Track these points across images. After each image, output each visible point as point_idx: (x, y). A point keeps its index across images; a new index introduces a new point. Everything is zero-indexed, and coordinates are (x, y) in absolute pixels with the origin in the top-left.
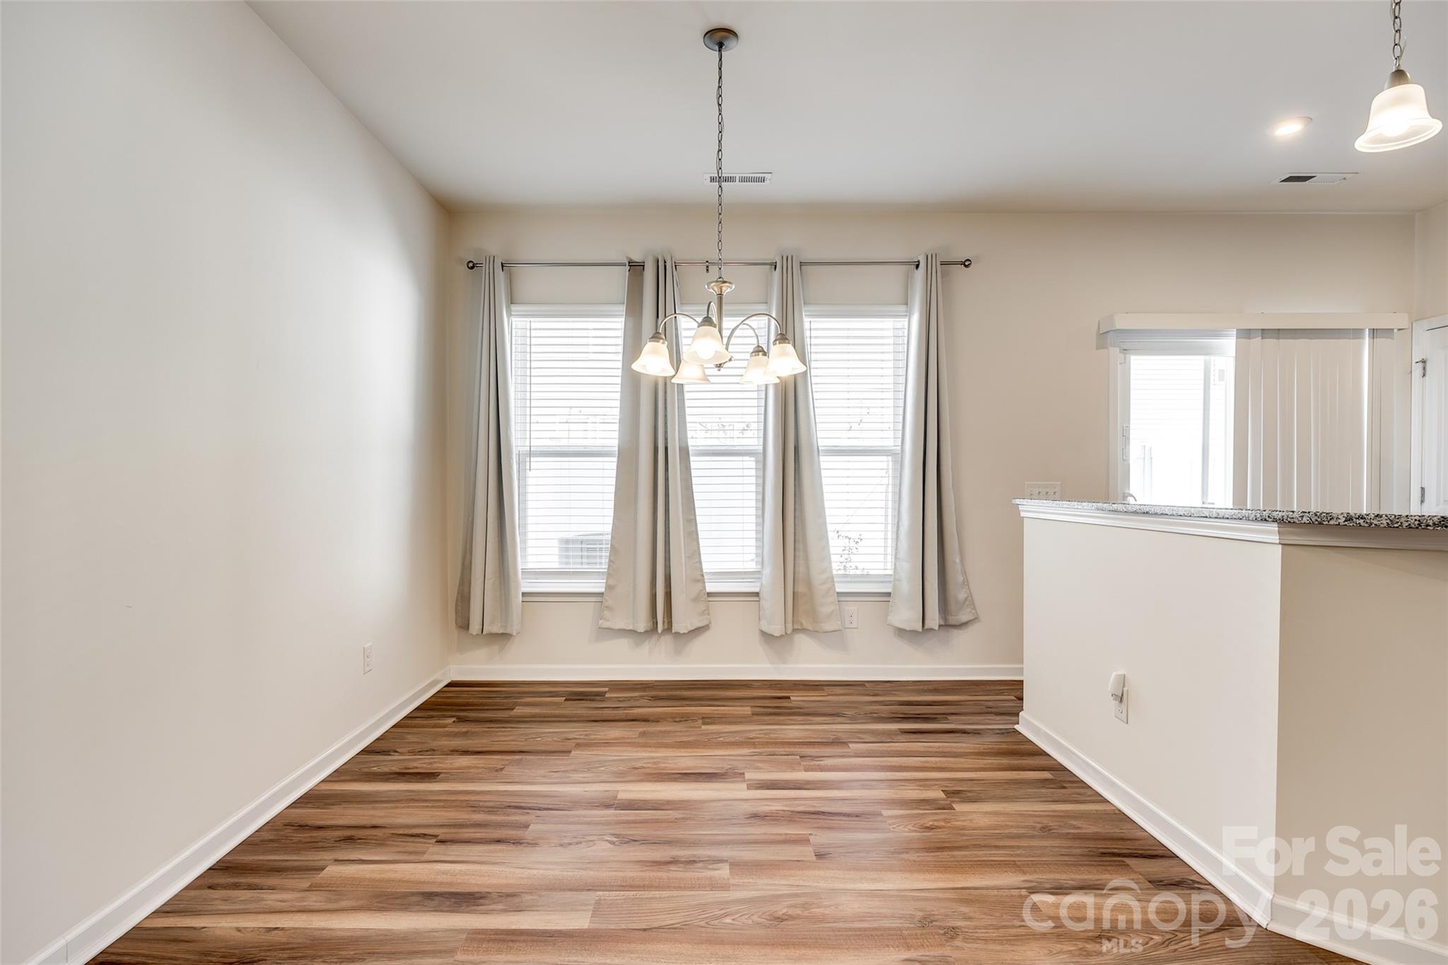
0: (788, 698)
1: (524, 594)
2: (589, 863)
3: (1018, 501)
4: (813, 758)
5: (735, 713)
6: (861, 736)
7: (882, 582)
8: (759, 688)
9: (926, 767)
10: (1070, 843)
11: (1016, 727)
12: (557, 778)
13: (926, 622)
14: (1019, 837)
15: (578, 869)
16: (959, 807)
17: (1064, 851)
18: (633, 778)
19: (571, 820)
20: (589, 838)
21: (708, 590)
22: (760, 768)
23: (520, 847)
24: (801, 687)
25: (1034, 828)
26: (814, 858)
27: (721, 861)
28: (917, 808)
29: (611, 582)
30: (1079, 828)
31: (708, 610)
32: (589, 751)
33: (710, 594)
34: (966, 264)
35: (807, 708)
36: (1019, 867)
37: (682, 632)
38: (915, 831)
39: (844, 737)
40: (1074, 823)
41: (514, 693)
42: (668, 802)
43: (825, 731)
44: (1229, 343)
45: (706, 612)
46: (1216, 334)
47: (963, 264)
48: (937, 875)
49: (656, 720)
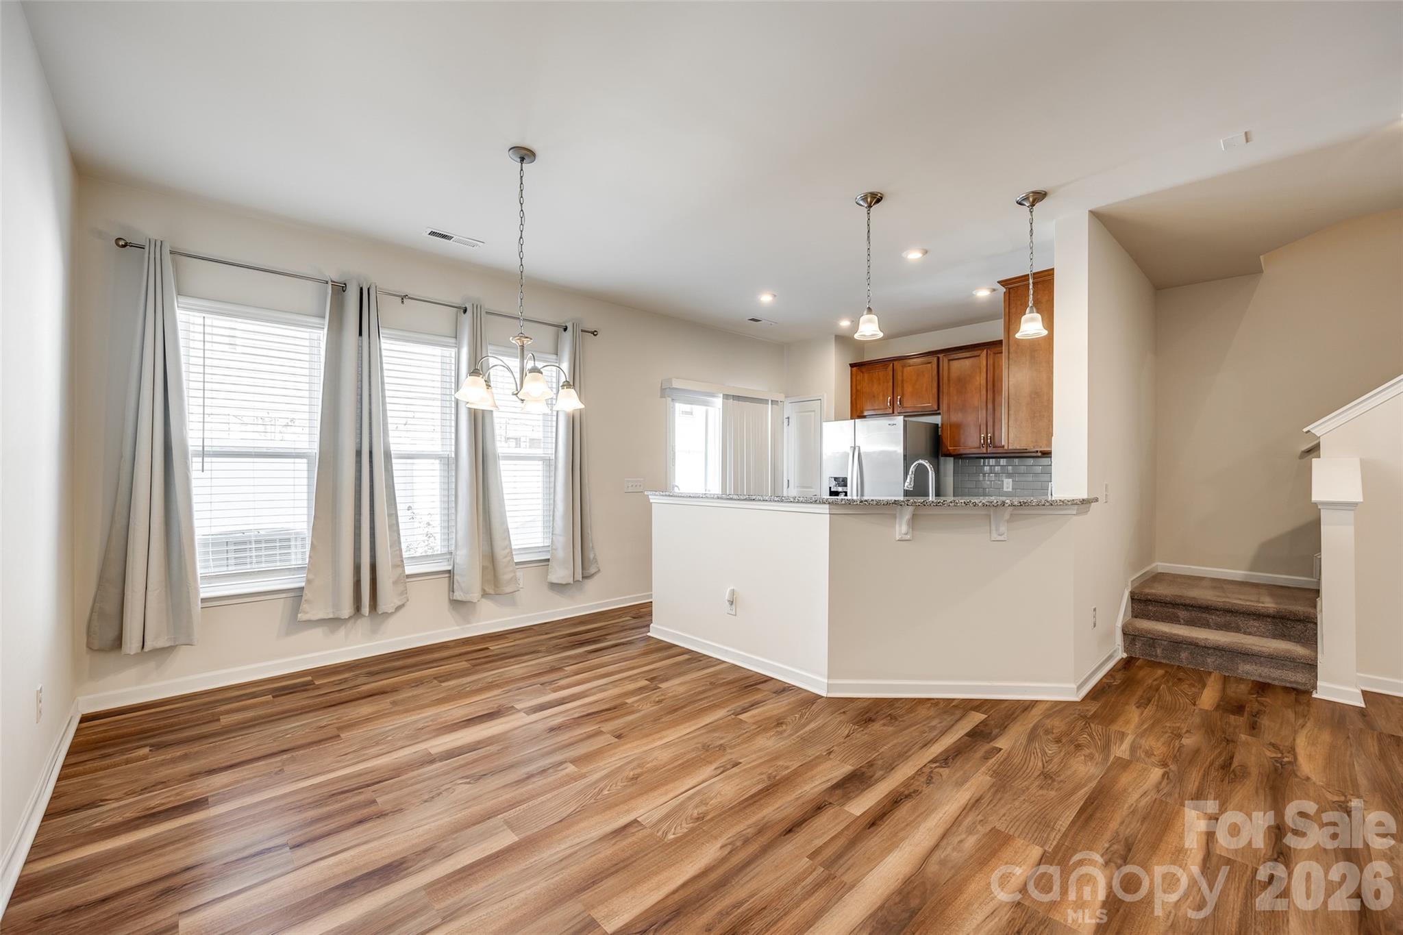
0: (487, 648)
1: (203, 600)
2: (466, 802)
3: (649, 493)
4: (551, 682)
5: (457, 668)
6: (566, 661)
7: (540, 552)
8: (454, 647)
9: (622, 670)
10: (728, 687)
11: (649, 634)
12: (351, 759)
13: (575, 576)
14: (704, 691)
15: (463, 809)
16: (663, 686)
17: (729, 691)
18: (427, 736)
19: (410, 782)
20: (444, 788)
21: (407, 572)
22: (521, 700)
23: (387, 818)
24: (489, 639)
25: (706, 685)
26: (616, 740)
27: (561, 763)
28: (642, 694)
29: (311, 576)
30: (724, 679)
31: (406, 590)
32: (358, 730)
33: (408, 576)
34: (594, 333)
35: (509, 652)
36: (718, 706)
37: (390, 612)
38: (653, 706)
39: (557, 665)
40: (722, 676)
41: (197, 706)
42: (479, 742)
43: (539, 664)
44: (718, 401)
45: (404, 592)
46: (713, 395)
47: (593, 333)
48: (687, 724)
49: (394, 690)
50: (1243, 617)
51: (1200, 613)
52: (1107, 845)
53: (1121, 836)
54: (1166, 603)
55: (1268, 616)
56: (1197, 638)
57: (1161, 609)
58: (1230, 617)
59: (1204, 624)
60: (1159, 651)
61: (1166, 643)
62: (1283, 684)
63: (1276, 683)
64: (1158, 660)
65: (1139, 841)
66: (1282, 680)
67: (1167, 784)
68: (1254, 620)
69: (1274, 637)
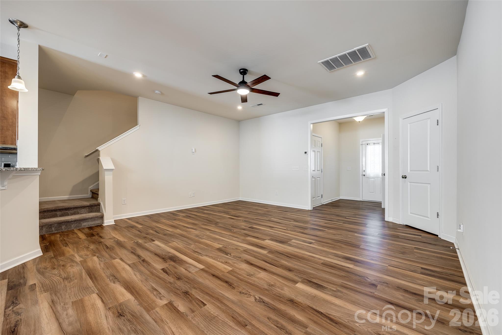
50: (80, 209)
51: (65, 211)
52: (109, 280)
53: (109, 275)
54: (52, 211)
55: (87, 206)
56: (68, 219)
57: (50, 213)
58: (75, 210)
59: (67, 215)
60: (53, 229)
61: (56, 225)
62: (95, 225)
63: (93, 226)
64: (53, 232)
65: (114, 273)
66: (95, 224)
67: (101, 258)
68: (83, 209)
69: (89, 213)
